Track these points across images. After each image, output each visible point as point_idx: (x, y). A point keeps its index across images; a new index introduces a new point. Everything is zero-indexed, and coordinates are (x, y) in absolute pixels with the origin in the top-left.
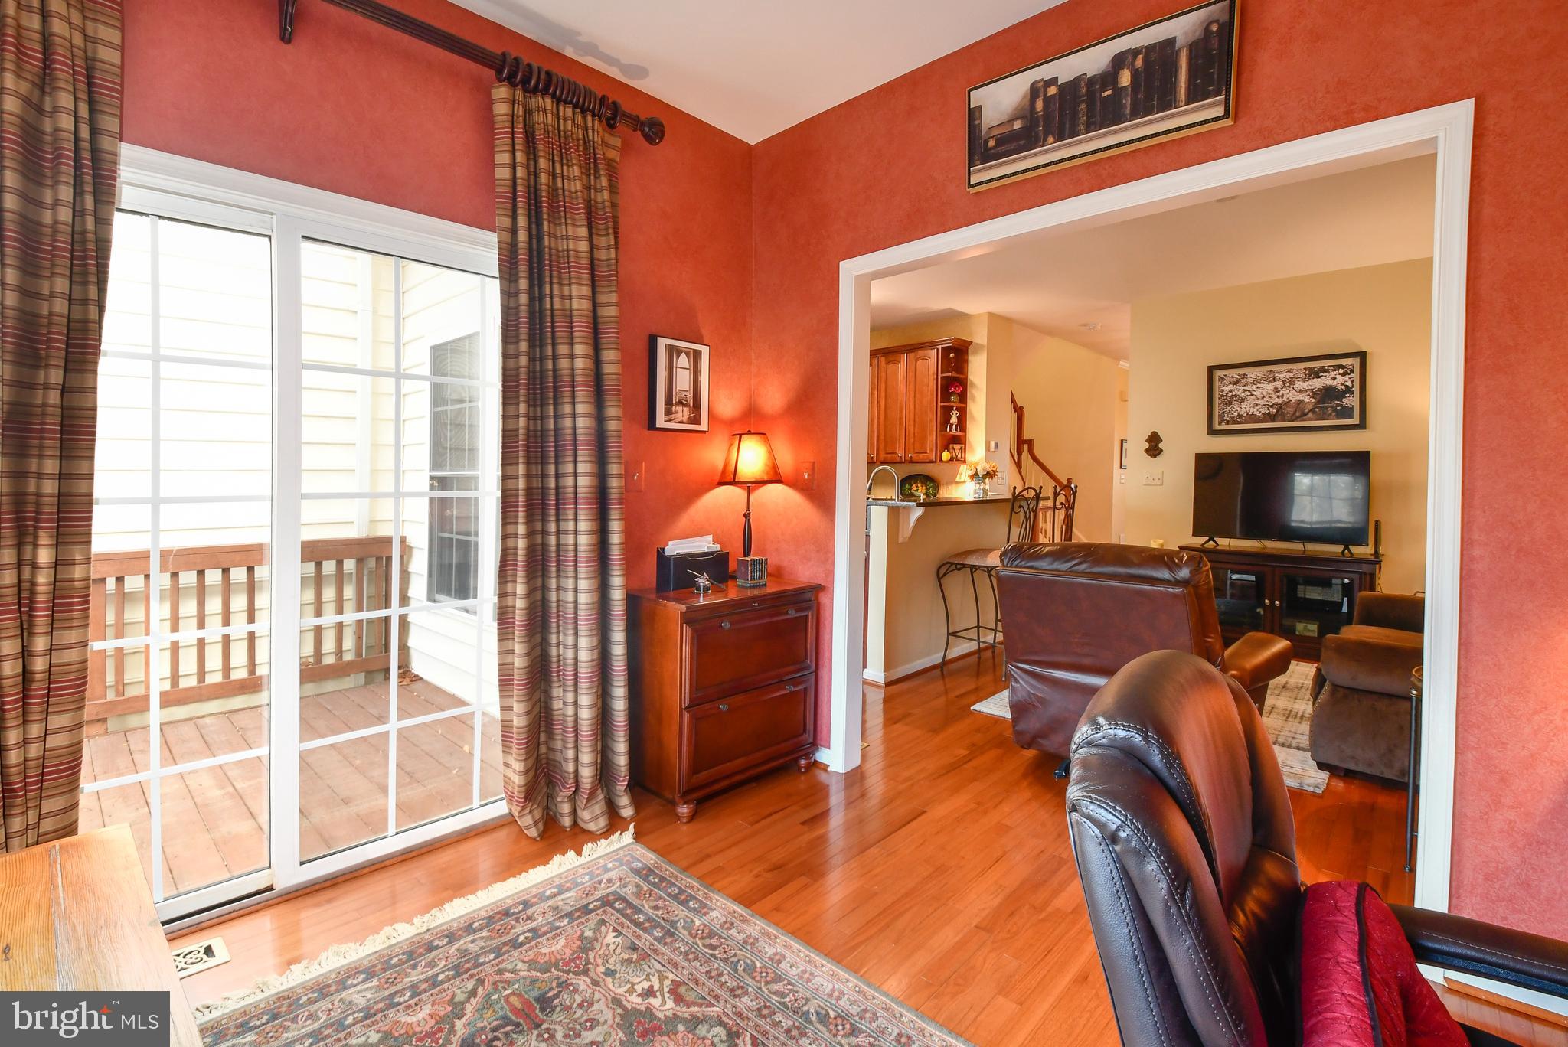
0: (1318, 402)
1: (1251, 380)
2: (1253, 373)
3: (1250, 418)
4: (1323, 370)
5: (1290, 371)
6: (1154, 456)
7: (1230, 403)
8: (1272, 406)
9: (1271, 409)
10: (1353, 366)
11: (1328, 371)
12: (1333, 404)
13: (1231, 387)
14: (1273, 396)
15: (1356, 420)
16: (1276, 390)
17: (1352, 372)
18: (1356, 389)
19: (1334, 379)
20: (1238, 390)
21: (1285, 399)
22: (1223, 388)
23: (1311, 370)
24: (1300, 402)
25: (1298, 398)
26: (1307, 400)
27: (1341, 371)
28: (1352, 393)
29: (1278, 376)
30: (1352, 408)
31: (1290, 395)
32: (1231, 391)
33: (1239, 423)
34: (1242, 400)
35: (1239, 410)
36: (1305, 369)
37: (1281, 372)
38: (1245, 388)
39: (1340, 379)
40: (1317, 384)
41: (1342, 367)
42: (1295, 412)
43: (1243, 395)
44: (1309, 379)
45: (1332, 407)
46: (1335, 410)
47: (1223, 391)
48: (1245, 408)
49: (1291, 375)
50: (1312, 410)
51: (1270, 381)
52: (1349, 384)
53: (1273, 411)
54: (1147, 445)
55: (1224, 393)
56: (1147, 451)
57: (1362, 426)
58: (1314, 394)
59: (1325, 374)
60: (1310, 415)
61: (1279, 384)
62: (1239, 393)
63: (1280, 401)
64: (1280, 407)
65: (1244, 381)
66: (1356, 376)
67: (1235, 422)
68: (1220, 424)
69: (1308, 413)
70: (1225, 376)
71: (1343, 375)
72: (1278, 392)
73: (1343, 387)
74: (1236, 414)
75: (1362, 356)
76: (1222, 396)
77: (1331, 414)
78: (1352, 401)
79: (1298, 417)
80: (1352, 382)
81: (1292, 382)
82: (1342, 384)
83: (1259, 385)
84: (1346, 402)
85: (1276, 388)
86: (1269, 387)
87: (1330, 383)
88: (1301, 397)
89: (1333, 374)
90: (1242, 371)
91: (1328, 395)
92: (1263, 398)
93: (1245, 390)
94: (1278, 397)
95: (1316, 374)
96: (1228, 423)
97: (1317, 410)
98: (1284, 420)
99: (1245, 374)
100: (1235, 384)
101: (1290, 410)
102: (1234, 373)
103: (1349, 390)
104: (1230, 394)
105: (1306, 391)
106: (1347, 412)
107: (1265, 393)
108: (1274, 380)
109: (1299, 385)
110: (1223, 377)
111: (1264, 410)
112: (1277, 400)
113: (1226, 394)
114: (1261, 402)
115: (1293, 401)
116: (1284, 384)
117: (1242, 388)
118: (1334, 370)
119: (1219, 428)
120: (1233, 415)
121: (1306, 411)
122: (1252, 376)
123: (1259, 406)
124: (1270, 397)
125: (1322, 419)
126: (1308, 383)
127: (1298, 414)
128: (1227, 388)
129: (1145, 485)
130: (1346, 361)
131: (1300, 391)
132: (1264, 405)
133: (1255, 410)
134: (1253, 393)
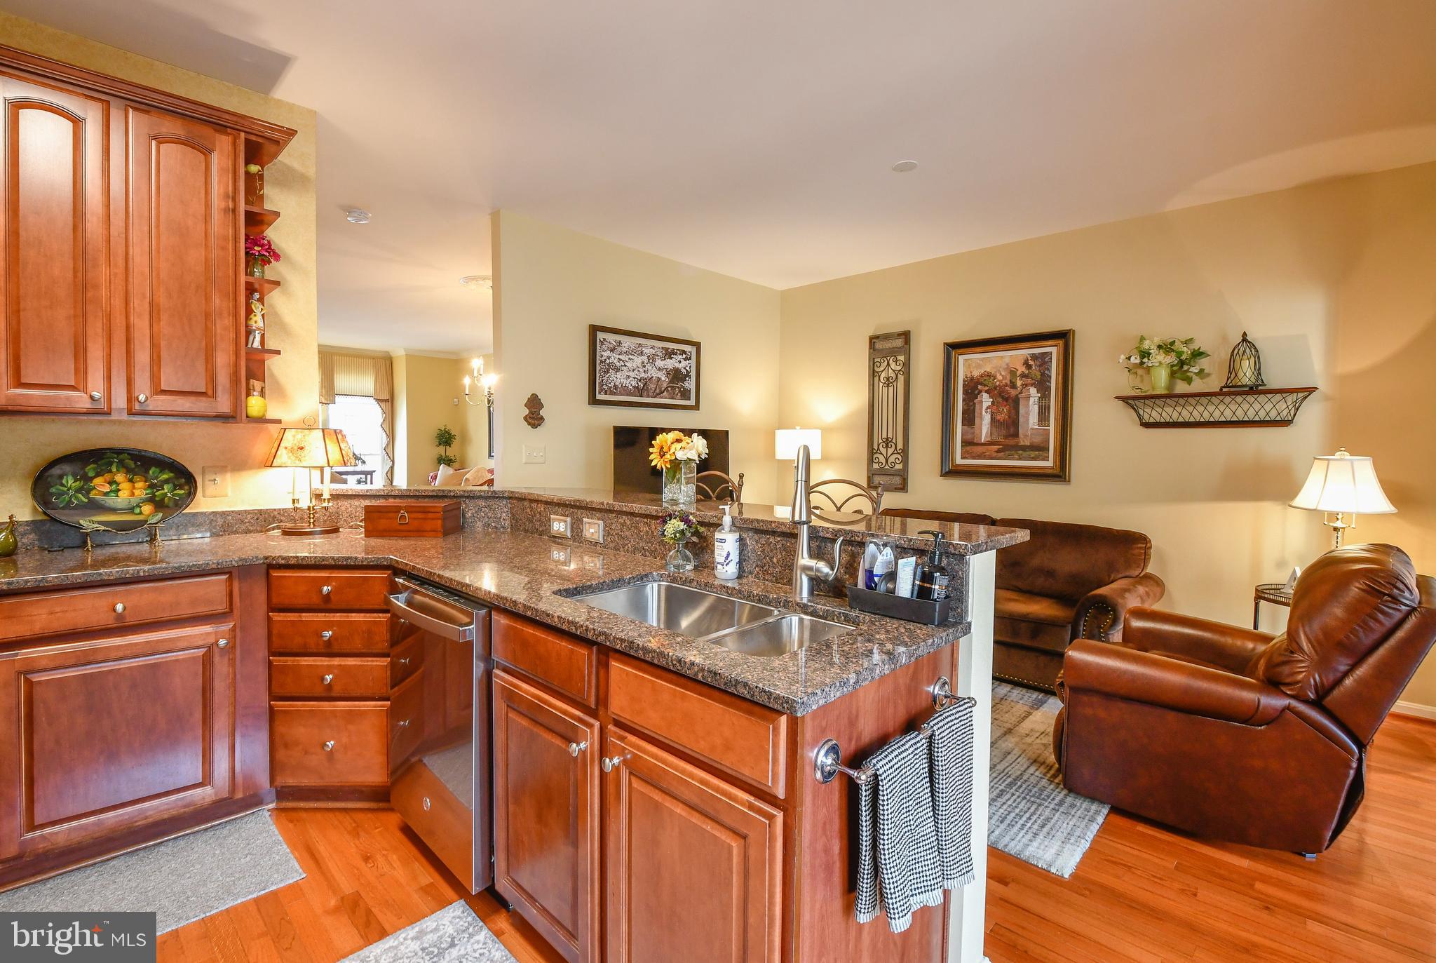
0: (671, 382)
1: (625, 350)
2: (628, 342)
3: (624, 390)
4: (674, 352)
5: (653, 347)
6: (534, 426)
7: (608, 371)
8: (640, 380)
9: (640, 384)
10: (691, 353)
11: (676, 354)
12: (679, 385)
13: (608, 353)
14: (641, 370)
15: (692, 402)
17: (691, 358)
18: (693, 374)
19: (680, 362)
20: (614, 358)
21: (649, 375)
22: (603, 353)
23: (666, 349)
24: (659, 379)
25: (658, 376)
26: (663, 378)
27: (684, 356)
28: (690, 377)
29: (646, 351)
30: (690, 391)
31: (653, 373)
32: (609, 358)
33: (615, 394)
34: (617, 370)
35: (615, 380)
36: (663, 348)
37: (646, 346)
38: (620, 357)
39: (684, 363)
40: (670, 364)
41: (684, 352)
42: (655, 389)
43: (618, 364)
44: (665, 359)
45: (678, 387)
46: (680, 391)
47: (602, 356)
48: (619, 379)
49: (654, 352)
50: (666, 389)
51: (639, 354)
52: (688, 368)
54: (527, 412)
55: (603, 359)
56: (526, 418)
57: (696, 407)
58: (668, 374)
59: (675, 356)
60: (665, 393)
61: (644, 358)
62: (615, 361)
63: (645, 376)
64: (646, 381)
65: (619, 349)
66: (693, 362)
67: (612, 393)
68: (599, 393)
69: (663, 392)
70: (604, 339)
71: (685, 360)
72: (644, 366)
73: (685, 371)
74: (613, 384)
75: (698, 346)
76: (601, 361)
77: (677, 394)
78: (690, 384)
79: (658, 394)
80: (690, 367)
81: (654, 360)
82: (685, 368)
83: (631, 357)
84: (686, 384)
85: (643, 362)
86: (638, 360)
87: (677, 365)
88: (659, 374)
89: (680, 357)
90: (618, 337)
91: (677, 376)
92: (634, 370)
93: (620, 359)
94: (645, 371)
95: (669, 354)
96: (606, 393)
97: (669, 389)
98: (648, 396)
99: (620, 342)
100: (612, 350)
101: (652, 386)
102: (612, 338)
103: (688, 374)
104: (608, 361)
105: (663, 369)
106: (685, 394)
107: (635, 366)
108: (642, 353)
109: (659, 363)
110: (602, 340)
111: (634, 383)
112: (643, 375)
113: (605, 360)
114: (631, 374)
115: (654, 378)
116: (649, 360)
117: (617, 356)
118: (680, 354)
119: (600, 397)
120: (610, 385)
121: (663, 389)
122: (626, 345)
123: (631, 379)
124: (638, 371)
125: (672, 398)
126: (664, 362)
127: (658, 391)
128: (606, 354)
129: (526, 463)
130: (687, 348)
131: (659, 369)
132: (634, 378)
133: (628, 382)
134: (626, 364)
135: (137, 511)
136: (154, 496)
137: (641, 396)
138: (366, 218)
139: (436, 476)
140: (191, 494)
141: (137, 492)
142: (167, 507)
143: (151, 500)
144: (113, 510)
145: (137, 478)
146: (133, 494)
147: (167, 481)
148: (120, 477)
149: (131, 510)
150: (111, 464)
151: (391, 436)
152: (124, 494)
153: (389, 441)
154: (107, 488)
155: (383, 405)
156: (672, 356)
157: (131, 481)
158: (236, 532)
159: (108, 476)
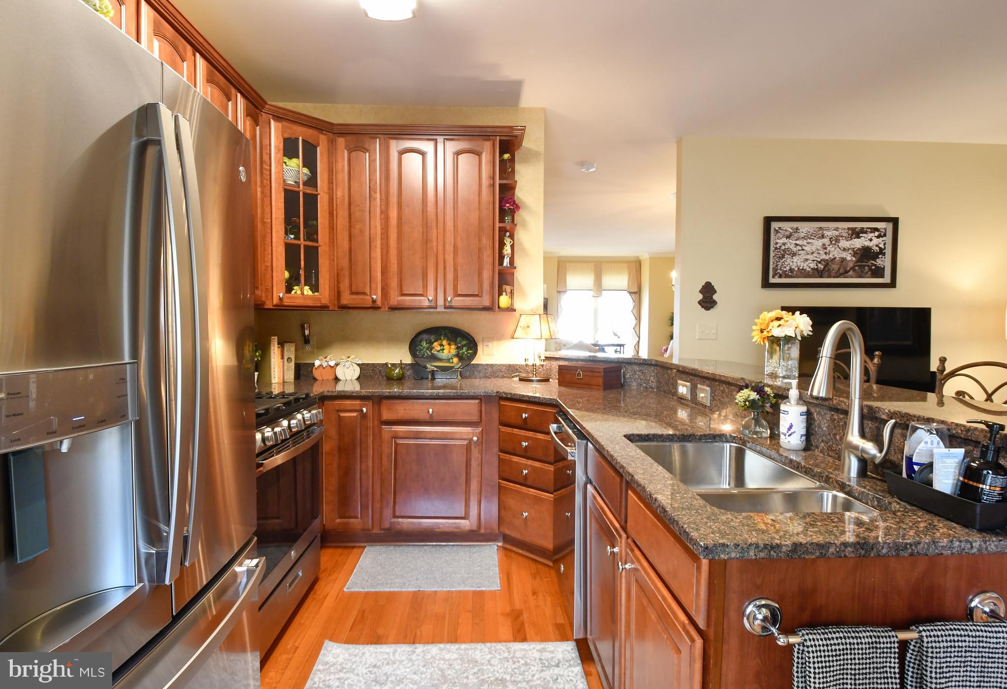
0: (858, 261)
1: (802, 235)
3: (801, 273)
4: (863, 231)
5: (836, 229)
6: (707, 308)
7: (783, 256)
8: (820, 262)
9: (819, 265)
10: (885, 229)
11: (866, 232)
12: (869, 263)
13: (784, 240)
14: (821, 252)
15: (887, 279)
16: (824, 247)
17: (885, 235)
18: (888, 251)
19: (871, 240)
20: (790, 244)
21: (831, 256)
22: (777, 240)
23: (853, 230)
24: (843, 260)
25: (842, 256)
26: (849, 258)
27: (877, 234)
28: (884, 254)
29: (826, 233)
30: (884, 269)
31: (836, 253)
32: (784, 244)
33: (791, 277)
34: (794, 254)
35: (791, 264)
36: (848, 229)
37: (828, 229)
38: (797, 242)
39: (876, 241)
40: (858, 243)
41: (876, 229)
42: (839, 269)
43: (794, 249)
44: (851, 239)
45: (868, 266)
46: (870, 269)
47: (777, 243)
48: (796, 263)
49: (837, 233)
50: (853, 268)
51: (819, 238)
52: (882, 246)
53: (821, 266)
54: (701, 297)
55: (778, 246)
56: (700, 303)
57: (893, 284)
58: (855, 254)
59: (864, 235)
60: (851, 273)
61: (826, 241)
62: (791, 247)
63: (827, 257)
64: (827, 263)
65: (796, 235)
66: (889, 239)
67: (787, 276)
68: (773, 277)
69: (849, 271)
70: (780, 228)
71: (878, 237)
72: (826, 249)
73: (878, 249)
74: (788, 268)
75: (895, 221)
76: (776, 248)
77: (867, 273)
78: (885, 262)
79: (842, 274)
80: (885, 244)
81: (837, 241)
82: (877, 246)
83: (809, 241)
84: (879, 262)
85: (824, 245)
86: (818, 243)
87: (867, 243)
88: (844, 255)
89: (871, 235)
90: (795, 225)
91: (866, 254)
92: (813, 253)
93: (797, 245)
94: (826, 253)
95: (856, 234)
96: (780, 277)
97: (857, 268)
98: (829, 277)
99: (797, 229)
100: (788, 237)
101: (835, 267)
102: (788, 226)
103: (882, 252)
104: (783, 247)
105: (849, 249)
106: (878, 272)
107: (814, 249)
108: (823, 236)
109: (844, 243)
110: (777, 229)
111: (813, 265)
112: (824, 257)
113: (781, 247)
114: (810, 257)
115: (838, 258)
116: (831, 242)
117: (794, 242)
118: (871, 232)
119: (772, 280)
120: (785, 269)
121: (848, 268)
122: (804, 231)
123: (809, 261)
124: (818, 253)
125: (861, 277)
126: (850, 242)
127: (842, 271)
128: (780, 241)
129: (699, 339)
130: (880, 225)
131: (844, 250)
132: (813, 261)
133: (805, 265)
134: (804, 248)
135: (451, 361)
136: (459, 353)
137: (821, 277)
138: (593, 167)
139: (667, 349)
140: (475, 353)
141: (451, 351)
142: (464, 359)
143: (457, 355)
144: (441, 360)
145: (452, 343)
146: (450, 352)
147: (464, 345)
148: (445, 342)
149: (448, 360)
150: (442, 334)
151: (638, 318)
152: (446, 351)
153: (637, 323)
154: (439, 348)
155: (633, 296)
156: (861, 235)
157: (449, 344)
158: (497, 377)
159: (439, 342)
